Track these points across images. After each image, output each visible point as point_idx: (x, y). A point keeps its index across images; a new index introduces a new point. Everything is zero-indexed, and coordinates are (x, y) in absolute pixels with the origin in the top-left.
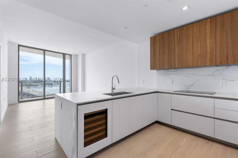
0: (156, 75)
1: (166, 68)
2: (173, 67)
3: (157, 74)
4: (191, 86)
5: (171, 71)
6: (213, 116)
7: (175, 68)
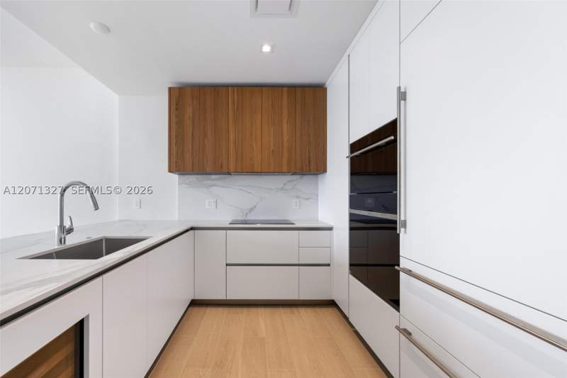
0: (177, 186)
1: (208, 170)
2: (225, 170)
3: (179, 184)
4: (251, 210)
5: (213, 180)
6: (297, 262)
7: (229, 173)
